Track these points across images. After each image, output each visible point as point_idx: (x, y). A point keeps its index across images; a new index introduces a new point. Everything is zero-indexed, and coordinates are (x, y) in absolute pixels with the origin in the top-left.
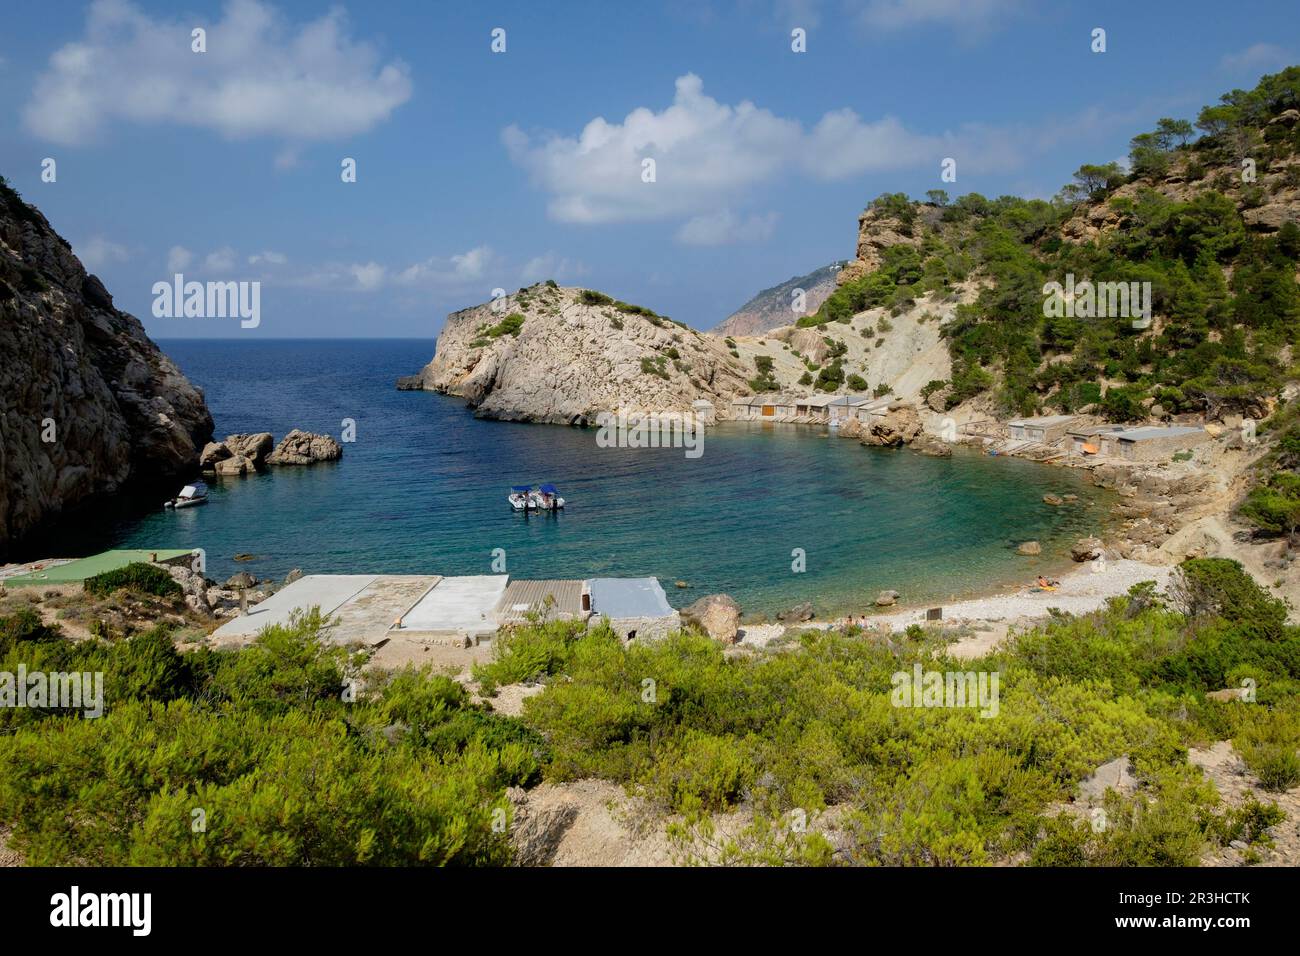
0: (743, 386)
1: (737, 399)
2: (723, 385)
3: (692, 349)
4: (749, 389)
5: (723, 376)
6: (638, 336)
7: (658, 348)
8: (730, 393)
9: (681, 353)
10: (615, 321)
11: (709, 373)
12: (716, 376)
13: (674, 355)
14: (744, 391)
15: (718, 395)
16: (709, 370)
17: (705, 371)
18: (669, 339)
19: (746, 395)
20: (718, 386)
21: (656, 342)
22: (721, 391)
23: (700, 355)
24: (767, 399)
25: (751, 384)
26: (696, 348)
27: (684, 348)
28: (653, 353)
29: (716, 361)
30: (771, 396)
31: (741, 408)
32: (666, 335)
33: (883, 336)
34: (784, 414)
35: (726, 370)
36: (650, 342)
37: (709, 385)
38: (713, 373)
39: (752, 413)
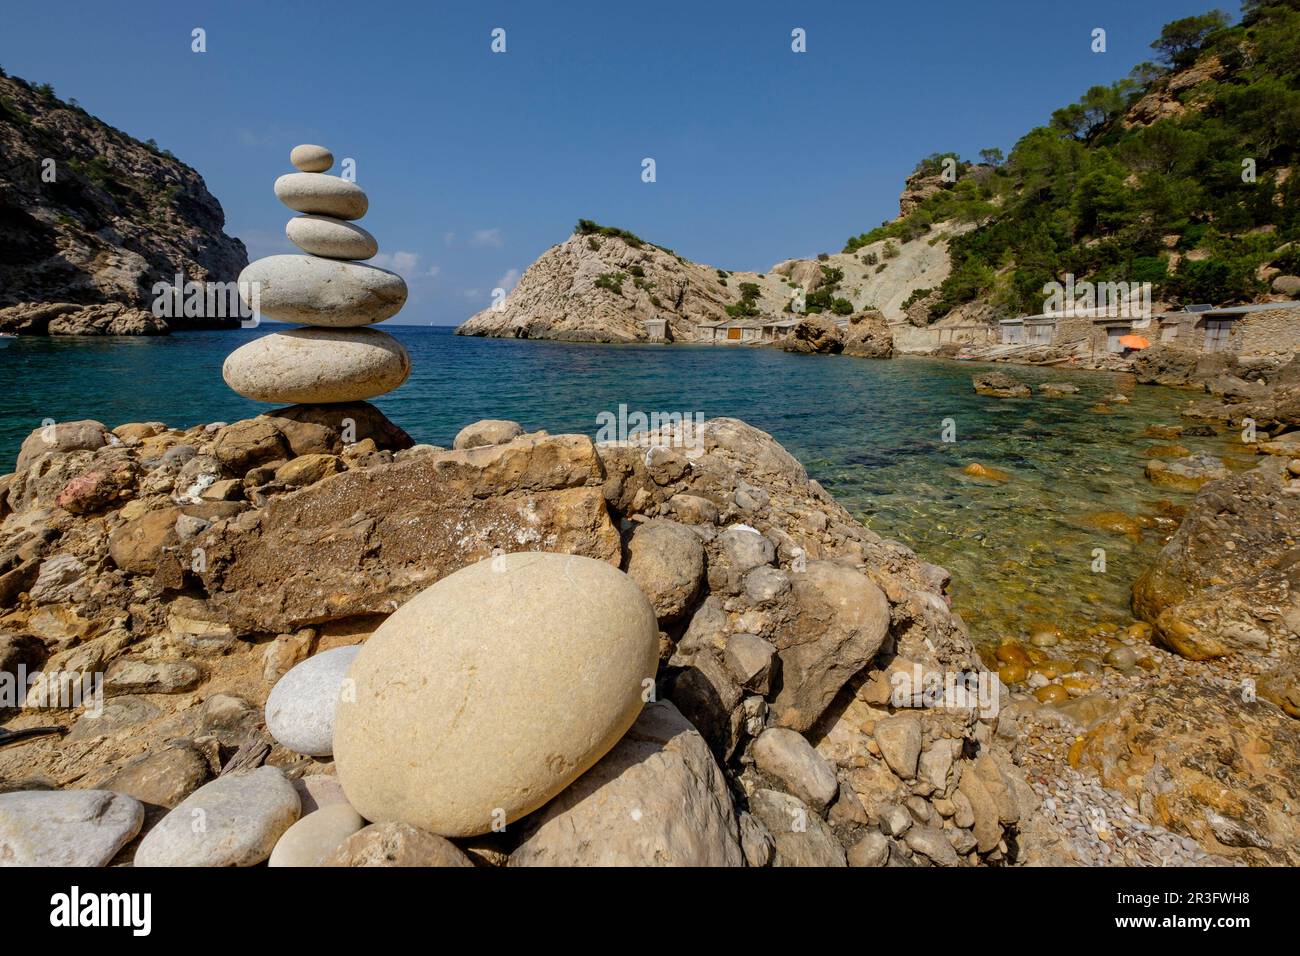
0: (713, 308)
1: (704, 321)
2: (693, 306)
3: (661, 268)
4: (724, 314)
5: (692, 298)
6: (608, 255)
7: (624, 266)
8: (699, 316)
9: (647, 272)
10: (594, 243)
11: (677, 293)
12: (685, 297)
13: (638, 273)
14: (715, 314)
15: (686, 318)
16: (677, 290)
17: (672, 292)
18: (637, 258)
19: (718, 319)
20: (686, 308)
21: (623, 261)
22: (689, 314)
23: (668, 274)
24: (739, 323)
25: (729, 310)
26: (666, 268)
27: (652, 268)
28: (616, 270)
29: (688, 282)
30: (745, 320)
31: (707, 330)
32: (635, 254)
33: (888, 262)
34: (751, 338)
35: (698, 293)
36: (616, 261)
37: (677, 306)
38: (682, 294)
39: (717, 336)
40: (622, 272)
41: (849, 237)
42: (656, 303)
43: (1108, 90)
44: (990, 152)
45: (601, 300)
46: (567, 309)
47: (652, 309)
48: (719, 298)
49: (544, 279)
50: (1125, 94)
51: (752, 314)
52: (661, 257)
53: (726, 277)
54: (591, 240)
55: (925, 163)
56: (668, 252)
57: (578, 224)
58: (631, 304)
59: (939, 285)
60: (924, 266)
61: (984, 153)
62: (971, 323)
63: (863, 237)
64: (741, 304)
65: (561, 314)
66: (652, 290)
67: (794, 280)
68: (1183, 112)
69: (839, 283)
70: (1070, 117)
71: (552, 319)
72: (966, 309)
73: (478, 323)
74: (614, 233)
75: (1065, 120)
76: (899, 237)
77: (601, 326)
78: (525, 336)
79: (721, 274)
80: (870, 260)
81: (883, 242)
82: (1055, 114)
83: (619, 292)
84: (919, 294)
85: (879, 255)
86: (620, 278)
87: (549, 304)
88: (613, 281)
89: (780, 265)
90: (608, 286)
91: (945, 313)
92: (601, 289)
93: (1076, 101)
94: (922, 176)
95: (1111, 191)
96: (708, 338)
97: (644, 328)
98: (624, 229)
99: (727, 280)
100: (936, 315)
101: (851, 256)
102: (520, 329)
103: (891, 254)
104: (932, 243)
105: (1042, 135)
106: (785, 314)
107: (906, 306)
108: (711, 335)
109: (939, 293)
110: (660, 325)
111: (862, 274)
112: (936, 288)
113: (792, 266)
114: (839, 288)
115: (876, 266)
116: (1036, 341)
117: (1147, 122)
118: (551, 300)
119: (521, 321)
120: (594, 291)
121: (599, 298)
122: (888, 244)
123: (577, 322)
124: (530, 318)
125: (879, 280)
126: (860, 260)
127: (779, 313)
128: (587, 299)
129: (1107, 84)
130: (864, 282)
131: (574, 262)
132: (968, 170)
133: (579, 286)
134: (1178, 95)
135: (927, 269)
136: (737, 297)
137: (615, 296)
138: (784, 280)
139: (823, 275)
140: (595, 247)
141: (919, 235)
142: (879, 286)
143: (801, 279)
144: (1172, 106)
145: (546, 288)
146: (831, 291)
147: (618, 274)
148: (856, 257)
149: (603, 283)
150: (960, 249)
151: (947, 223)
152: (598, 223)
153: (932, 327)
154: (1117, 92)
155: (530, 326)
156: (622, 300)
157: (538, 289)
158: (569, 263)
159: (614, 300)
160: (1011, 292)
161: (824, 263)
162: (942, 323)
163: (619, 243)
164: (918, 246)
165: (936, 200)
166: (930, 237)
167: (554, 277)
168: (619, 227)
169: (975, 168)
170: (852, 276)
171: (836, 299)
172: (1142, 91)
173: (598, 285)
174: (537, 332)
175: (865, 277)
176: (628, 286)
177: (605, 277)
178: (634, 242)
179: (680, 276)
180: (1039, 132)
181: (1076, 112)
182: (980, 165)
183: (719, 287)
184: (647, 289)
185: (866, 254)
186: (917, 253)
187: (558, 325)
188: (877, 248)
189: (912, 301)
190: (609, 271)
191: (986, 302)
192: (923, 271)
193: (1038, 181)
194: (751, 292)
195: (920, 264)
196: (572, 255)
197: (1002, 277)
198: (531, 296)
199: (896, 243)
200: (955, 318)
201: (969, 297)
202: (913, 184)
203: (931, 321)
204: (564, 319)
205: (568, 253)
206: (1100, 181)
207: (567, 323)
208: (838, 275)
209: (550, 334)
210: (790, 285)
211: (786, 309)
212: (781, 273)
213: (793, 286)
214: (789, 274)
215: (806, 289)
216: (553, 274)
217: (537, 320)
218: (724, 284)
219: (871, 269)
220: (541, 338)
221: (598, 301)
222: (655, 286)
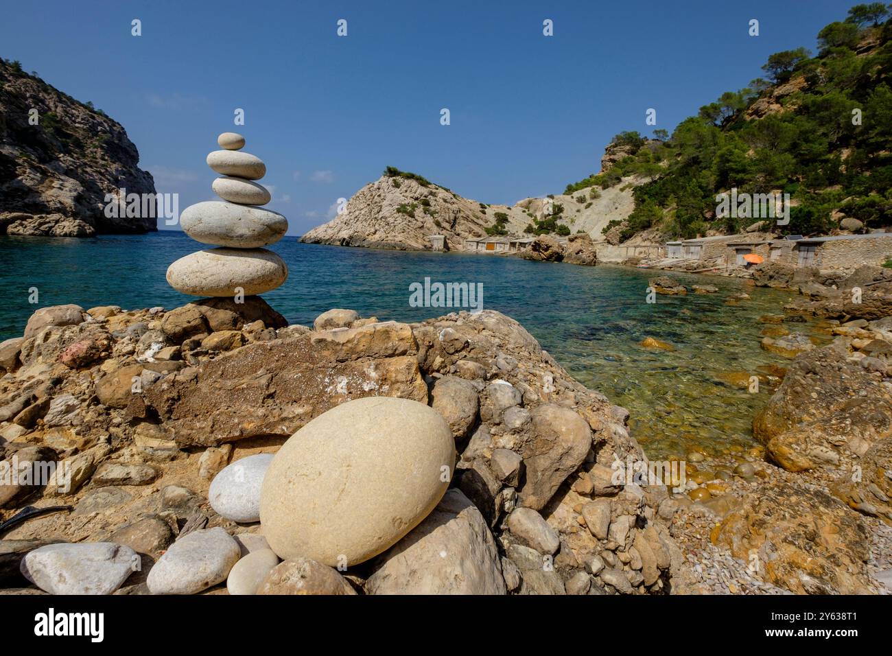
0: (476, 229)
1: (471, 237)
2: (463, 227)
3: (441, 201)
4: (484, 233)
5: (462, 221)
6: (406, 191)
7: (417, 199)
8: (467, 234)
9: (432, 203)
10: (396, 183)
11: (452, 218)
12: (458, 221)
13: (426, 203)
14: (477, 233)
15: (458, 235)
16: (452, 216)
17: (449, 217)
18: (426, 193)
19: (480, 236)
20: (459, 229)
21: (416, 195)
22: (460, 232)
23: (447, 205)
24: (494, 239)
25: (487, 230)
26: (445, 201)
27: (436, 200)
28: (411, 201)
29: (460, 211)
30: (498, 237)
31: (472, 243)
32: (425, 191)
33: (593, 201)
34: (502, 249)
35: (466, 218)
36: (412, 195)
37: (452, 227)
38: (455, 219)
39: (479, 248)
40: (415, 202)
41: (569, 183)
42: (438, 224)
43: (735, 95)
44: (659, 132)
45: (400, 221)
46: (377, 227)
47: (435, 229)
48: (481, 222)
49: (362, 207)
50: (745, 98)
51: (503, 233)
52: (442, 194)
53: (485, 208)
54: (394, 180)
55: (618, 137)
56: (447, 190)
57: (386, 170)
58: (421, 225)
59: (627, 218)
60: (617, 205)
61: (656, 132)
62: (647, 243)
63: (577, 184)
64: (496, 227)
65: (373, 230)
66: (436, 215)
67: (531, 212)
68: (782, 111)
69: (561, 214)
70: (711, 111)
71: (367, 233)
72: (645, 234)
73: (315, 235)
74: (411, 176)
75: (708, 113)
76: (600, 185)
77: (400, 239)
78: (348, 244)
79: (483, 206)
80: (581, 200)
81: (590, 189)
82: (702, 109)
83: (413, 216)
84: (614, 223)
85: (588, 197)
86: (414, 207)
87: (364, 223)
88: (409, 209)
89: (522, 202)
90: (405, 212)
91: (631, 236)
92: (400, 214)
93: (715, 101)
94: (616, 146)
95: (737, 159)
96: (473, 249)
97: (430, 241)
98: (417, 174)
99: (486, 210)
100: (625, 237)
101: (570, 196)
102: (344, 239)
103: (595, 196)
104: (622, 190)
105: (693, 122)
106: (524, 234)
107: (605, 231)
108: (475, 247)
109: (626, 223)
110: (440, 239)
111: (576, 209)
112: (625, 220)
113: (530, 202)
114: (561, 218)
115: (585, 204)
116: (690, 256)
117: (760, 116)
118: (366, 220)
119: (345, 234)
120: (396, 215)
121: (399, 220)
122: (593, 190)
123: (384, 236)
124: (351, 232)
125: (588, 213)
126: (575, 200)
127: (521, 233)
128: (391, 220)
129: (734, 91)
130: (577, 214)
131: (383, 195)
132: (646, 143)
133: (386, 211)
134: (779, 99)
135: (619, 207)
136: (493, 222)
137: (410, 219)
138: (524, 211)
139: (551, 209)
140: (397, 185)
141: (614, 184)
142: (588, 217)
143: (535, 210)
144: (775, 107)
145: (363, 212)
146: (556, 219)
147: (412, 204)
148: (572, 197)
149: (402, 209)
150: (641, 194)
151: (632, 177)
152: (400, 169)
153: (622, 245)
154: (741, 97)
155: (351, 237)
156: (415, 222)
157: (357, 213)
158: (379, 196)
159: (409, 221)
160: (673, 224)
161: (551, 201)
162: (629, 243)
163: (414, 183)
164: (613, 192)
165: (625, 161)
166: (621, 186)
167: (369, 205)
168: (414, 173)
169: (651, 142)
170: (569, 210)
171: (559, 224)
172: (757, 96)
173: (399, 211)
174: (356, 241)
175: (578, 211)
176: (419, 212)
177: (403, 206)
178: (423, 183)
179: (455, 207)
180: (692, 120)
181: (715, 107)
182: (653, 140)
183: (481, 214)
184: (432, 215)
185: (578, 196)
186: (612, 196)
187: (370, 237)
188: (586, 192)
189: (609, 228)
190: (406, 202)
191: (657, 230)
192: (616, 208)
193: (691, 152)
194: (502, 219)
195: (615, 204)
196: (381, 191)
197: (668, 214)
198: (352, 217)
199: (599, 189)
200: (637, 240)
201: (646, 226)
202: (609, 150)
203: (621, 242)
204: (375, 233)
205: (379, 189)
206: (731, 153)
207: (377, 236)
208: (561, 209)
209: (365, 244)
210: (528, 214)
211: (525, 231)
212: (522, 207)
213: (530, 215)
214: (527, 207)
215: (539, 218)
216: (368, 203)
217: (356, 234)
218: (484, 213)
219: (582, 206)
220: (359, 246)
221: (398, 222)
222: (437, 213)
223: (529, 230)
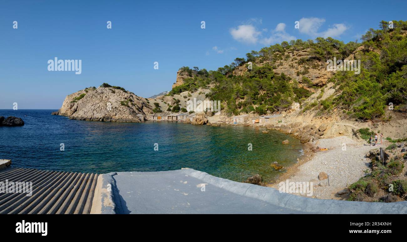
0: (150, 110)
1: (149, 114)
2: (145, 110)
5: (145, 108)
6: (120, 95)
7: (126, 98)
8: (147, 113)
9: (133, 100)
10: (113, 91)
11: (141, 106)
13: (131, 101)
16: (141, 105)
17: (140, 106)
18: (128, 96)
19: (152, 113)
22: (145, 112)
23: (138, 101)
24: (158, 115)
25: (153, 110)
29: (143, 103)
30: (160, 114)
33: (190, 98)
34: (165, 119)
36: (123, 97)
37: (141, 110)
38: (142, 107)
39: (154, 119)
42: (138, 110)
44: (196, 67)
48: (150, 107)
51: (161, 112)
53: (148, 100)
54: (110, 90)
55: (182, 69)
57: (103, 84)
61: (195, 67)
64: (156, 109)
65: (114, 114)
66: (136, 106)
67: (165, 101)
69: (179, 103)
71: (111, 115)
73: (80, 116)
74: (117, 88)
76: (190, 91)
78: (103, 120)
80: (185, 97)
85: (187, 96)
86: (127, 102)
88: (126, 104)
89: (159, 97)
94: (182, 72)
98: (122, 87)
101: (179, 96)
102: (101, 118)
103: (190, 96)
104: (200, 94)
108: (152, 118)
110: (142, 116)
111: (184, 101)
113: (163, 97)
114: (180, 104)
120: (122, 107)
122: (188, 93)
123: (121, 116)
124: (104, 115)
128: (121, 109)
130: (186, 103)
131: (108, 97)
132: (192, 72)
133: (115, 105)
136: (154, 107)
137: (128, 108)
138: (162, 101)
139: (175, 101)
140: (114, 92)
141: (195, 91)
143: (167, 101)
146: (178, 105)
147: (126, 101)
148: (181, 96)
149: (122, 104)
151: (201, 89)
152: (110, 84)
153: (213, 117)
155: (104, 117)
156: (130, 109)
158: (106, 97)
161: (173, 97)
162: (216, 116)
163: (122, 91)
164: (196, 94)
166: (198, 92)
168: (118, 86)
171: (181, 108)
174: (107, 119)
175: (186, 101)
176: (130, 104)
177: (122, 102)
178: (125, 91)
179: (141, 101)
182: (194, 71)
183: (147, 103)
184: (134, 105)
185: (183, 95)
186: (196, 96)
187: (114, 117)
188: (186, 93)
189: (206, 111)
190: (122, 100)
194: (157, 105)
202: (180, 74)
203: (212, 115)
204: (116, 115)
205: (102, 93)
208: (179, 101)
210: (164, 103)
211: (167, 110)
212: (160, 99)
213: (165, 103)
214: (162, 99)
215: (170, 104)
216: (101, 100)
217: (106, 115)
218: (149, 103)
219: (186, 99)
220: (110, 121)
221: (125, 110)
222: (136, 104)
223: (169, 110)
